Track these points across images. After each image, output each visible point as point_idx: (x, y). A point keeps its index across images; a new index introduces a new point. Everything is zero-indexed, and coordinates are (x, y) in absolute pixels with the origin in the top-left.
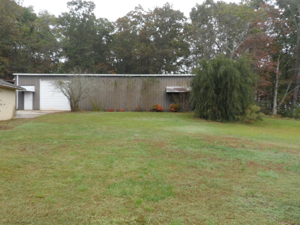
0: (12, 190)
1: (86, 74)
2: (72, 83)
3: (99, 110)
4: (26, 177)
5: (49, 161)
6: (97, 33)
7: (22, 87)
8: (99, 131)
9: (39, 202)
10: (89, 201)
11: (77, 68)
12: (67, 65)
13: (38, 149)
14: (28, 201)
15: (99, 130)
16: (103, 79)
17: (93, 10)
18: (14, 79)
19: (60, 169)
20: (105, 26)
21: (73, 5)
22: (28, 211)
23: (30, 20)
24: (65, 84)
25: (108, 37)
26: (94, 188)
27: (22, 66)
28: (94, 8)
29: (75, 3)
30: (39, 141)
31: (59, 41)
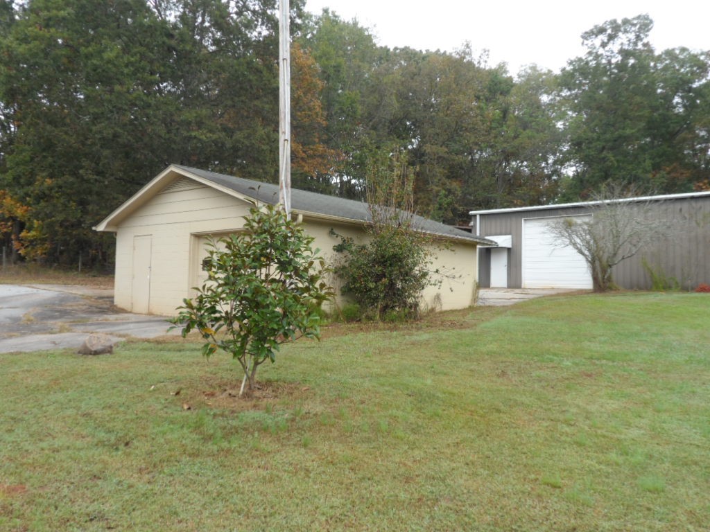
0: (494, 458)
1: (632, 196)
2: (597, 223)
3: (667, 288)
4: (516, 434)
5: (559, 406)
6: (659, 91)
7: (487, 238)
8: (674, 343)
9: (551, 494)
10: (674, 520)
11: (608, 185)
12: (581, 181)
13: (531, 377)
14: (528, 487)
15: (674, 341)
16: (678, 206)
17: (647, 36)
18: (472, 224)
19: (587, 428)
20: (682, 66)
21: (597, 36)
22: (532, 510)
23: (501, 94)
24: (580, 225)
25: (691, 94)
26: (683, 490)
27: (486, 194)
28: (648, 31)
29: (601, 31)
30: (531, 357)
31: (562, 127)
